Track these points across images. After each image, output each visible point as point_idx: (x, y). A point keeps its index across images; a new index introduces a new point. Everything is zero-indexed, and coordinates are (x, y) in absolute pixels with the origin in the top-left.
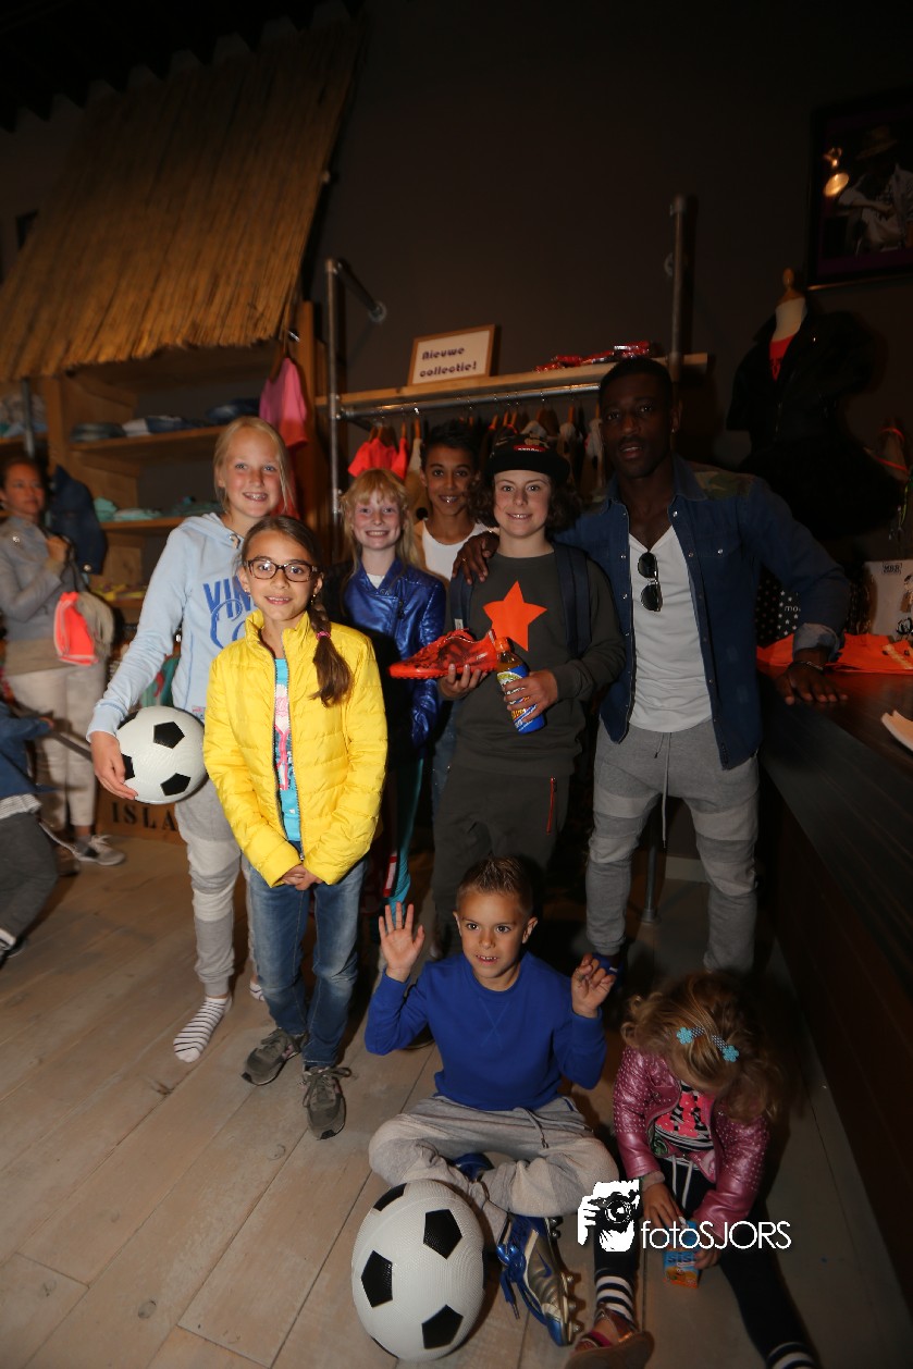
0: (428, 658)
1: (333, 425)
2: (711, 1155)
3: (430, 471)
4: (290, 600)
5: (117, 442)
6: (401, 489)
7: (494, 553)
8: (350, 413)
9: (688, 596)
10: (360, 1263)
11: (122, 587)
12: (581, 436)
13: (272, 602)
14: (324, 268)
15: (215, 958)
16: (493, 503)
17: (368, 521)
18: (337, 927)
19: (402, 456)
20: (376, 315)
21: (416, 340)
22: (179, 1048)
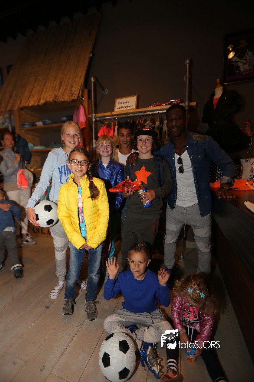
0: (119, 187)
1: (93, 122)
2: (198, 325)
3: (120, 135)
4: (82, 171)
5: (34, 128)
6: (112, 140)
7: (137, 158)
8: (98, 119)
9: (191, 169)
10: (101, 355)
11: (35, 167)
12: (162, 125)
13: (77, 171)
14: (90, 80)
15: (61, 270)
16: (137, 144)
18: (95, 262)
19: (112, 131)
20: (105, 92)
21: (116, 99)
22: (51, 295)
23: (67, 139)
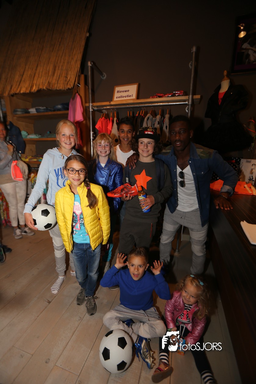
0: (118, 192)
1: (91, 113)
2: (190, 325)
3: (120, 131)
4: (80, 179)
5: (27, 115)
6: (110, 139)
7: (138, 160)
8: (95, 109)
10: (102, 350)
11: (30, 157)
12: (163, 119)
14: (87, 64)
15: (61, 266)
17: (101, 149)
18: (94, 263)
19: (111, 123)
20: (103, 77)
21: (115, 87)
22: (52, 290)
23: (63, 139)
